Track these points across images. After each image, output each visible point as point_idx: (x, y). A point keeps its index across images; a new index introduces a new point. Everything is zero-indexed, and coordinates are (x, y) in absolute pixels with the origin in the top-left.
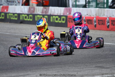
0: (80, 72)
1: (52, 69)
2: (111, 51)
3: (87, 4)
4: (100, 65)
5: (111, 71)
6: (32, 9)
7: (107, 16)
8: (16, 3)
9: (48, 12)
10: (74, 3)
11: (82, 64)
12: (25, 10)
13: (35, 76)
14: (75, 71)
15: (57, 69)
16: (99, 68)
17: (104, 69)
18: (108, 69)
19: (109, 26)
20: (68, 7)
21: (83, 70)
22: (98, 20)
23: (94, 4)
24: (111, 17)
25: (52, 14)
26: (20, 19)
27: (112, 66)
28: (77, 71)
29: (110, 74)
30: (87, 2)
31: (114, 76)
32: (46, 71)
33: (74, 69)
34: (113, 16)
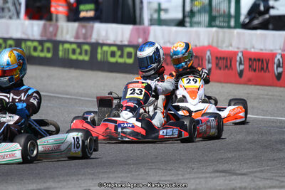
1: (106, 176)
2: (251, 133)
3: (187, 19)
4: (226, 167)
5: (254, 181)
6: (51, 29)
7: (238, 48)
8: (10, 14)
9: (91, 36)
10: (155, 16)
11: (180, 163)
12: (32, 29)
15: (120, 175)
16: (224, 174)
17: (235, 177)
18: (245, 177)
19: (242, 72)
20: (140, 24)
21: (184, 179)
23: (204, 18)
24: (249, 50)
25: (101, 42)
27: (255, 170)
28: (168, 181)
30: (186, 14)
32: (93, 179)
33: (162, 176)
34: (253, 48)
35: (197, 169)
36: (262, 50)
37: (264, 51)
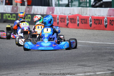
0: (63, 70)
1: (35, 68)
2: (94, 49)
3: (70, 4)
4: (83, 63)
5: (94, 69)
6: (15, 9)
7: (90, 15)
9: (31, 11)
10: (57, 3)
11: (65, 62)
12: (8, 9)
13: (18, 74)
14: (58, 70)
15: (41, 67)
16: (82, 66)
17: (86, 67)
18: (90, 67)
20: (51, 6)
21: (66, 69)
22: (81, 19)
23: (76, 3)
24: (94, 16)
25: (35, 13)
26: (3, 18)
27: (94, 64)
28: (60, 69)
29: (92, 72)
30: (70, 1)
31: (96, 74)
32: (29, 69)
33: (57, 67)
34: (96, 15)
35: (72, 64)
36: (99, 16)
37: (100, 16)
